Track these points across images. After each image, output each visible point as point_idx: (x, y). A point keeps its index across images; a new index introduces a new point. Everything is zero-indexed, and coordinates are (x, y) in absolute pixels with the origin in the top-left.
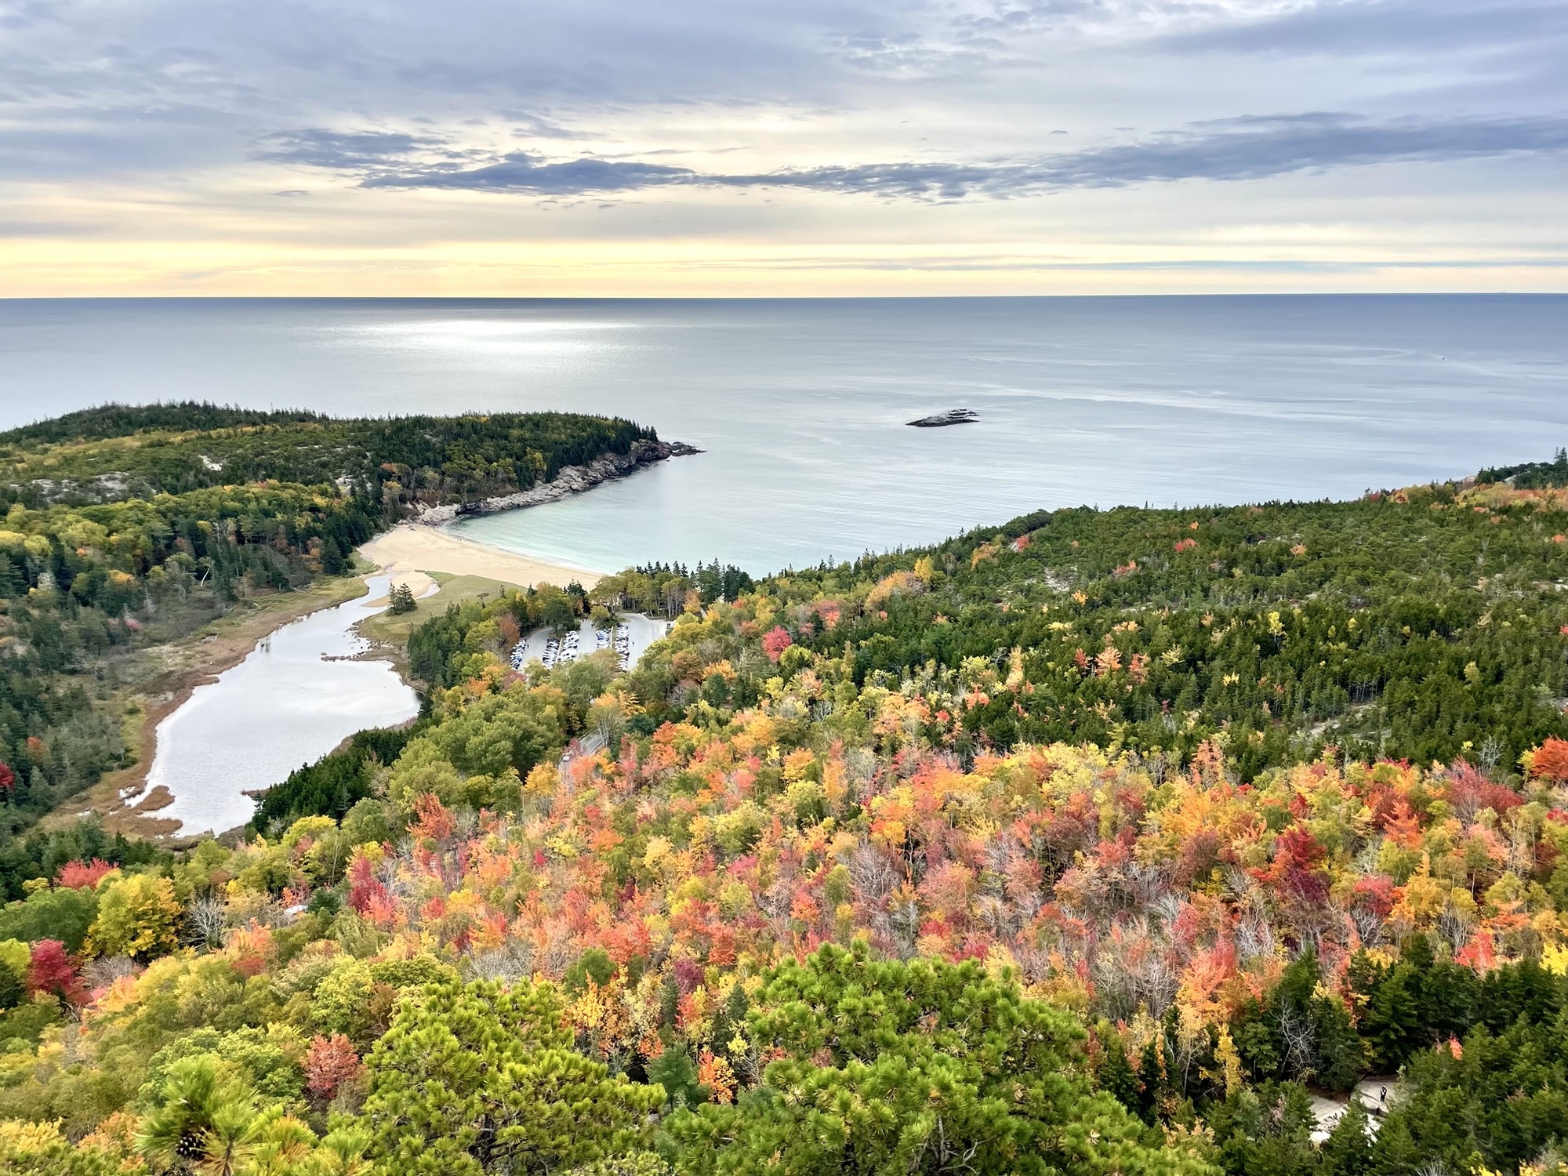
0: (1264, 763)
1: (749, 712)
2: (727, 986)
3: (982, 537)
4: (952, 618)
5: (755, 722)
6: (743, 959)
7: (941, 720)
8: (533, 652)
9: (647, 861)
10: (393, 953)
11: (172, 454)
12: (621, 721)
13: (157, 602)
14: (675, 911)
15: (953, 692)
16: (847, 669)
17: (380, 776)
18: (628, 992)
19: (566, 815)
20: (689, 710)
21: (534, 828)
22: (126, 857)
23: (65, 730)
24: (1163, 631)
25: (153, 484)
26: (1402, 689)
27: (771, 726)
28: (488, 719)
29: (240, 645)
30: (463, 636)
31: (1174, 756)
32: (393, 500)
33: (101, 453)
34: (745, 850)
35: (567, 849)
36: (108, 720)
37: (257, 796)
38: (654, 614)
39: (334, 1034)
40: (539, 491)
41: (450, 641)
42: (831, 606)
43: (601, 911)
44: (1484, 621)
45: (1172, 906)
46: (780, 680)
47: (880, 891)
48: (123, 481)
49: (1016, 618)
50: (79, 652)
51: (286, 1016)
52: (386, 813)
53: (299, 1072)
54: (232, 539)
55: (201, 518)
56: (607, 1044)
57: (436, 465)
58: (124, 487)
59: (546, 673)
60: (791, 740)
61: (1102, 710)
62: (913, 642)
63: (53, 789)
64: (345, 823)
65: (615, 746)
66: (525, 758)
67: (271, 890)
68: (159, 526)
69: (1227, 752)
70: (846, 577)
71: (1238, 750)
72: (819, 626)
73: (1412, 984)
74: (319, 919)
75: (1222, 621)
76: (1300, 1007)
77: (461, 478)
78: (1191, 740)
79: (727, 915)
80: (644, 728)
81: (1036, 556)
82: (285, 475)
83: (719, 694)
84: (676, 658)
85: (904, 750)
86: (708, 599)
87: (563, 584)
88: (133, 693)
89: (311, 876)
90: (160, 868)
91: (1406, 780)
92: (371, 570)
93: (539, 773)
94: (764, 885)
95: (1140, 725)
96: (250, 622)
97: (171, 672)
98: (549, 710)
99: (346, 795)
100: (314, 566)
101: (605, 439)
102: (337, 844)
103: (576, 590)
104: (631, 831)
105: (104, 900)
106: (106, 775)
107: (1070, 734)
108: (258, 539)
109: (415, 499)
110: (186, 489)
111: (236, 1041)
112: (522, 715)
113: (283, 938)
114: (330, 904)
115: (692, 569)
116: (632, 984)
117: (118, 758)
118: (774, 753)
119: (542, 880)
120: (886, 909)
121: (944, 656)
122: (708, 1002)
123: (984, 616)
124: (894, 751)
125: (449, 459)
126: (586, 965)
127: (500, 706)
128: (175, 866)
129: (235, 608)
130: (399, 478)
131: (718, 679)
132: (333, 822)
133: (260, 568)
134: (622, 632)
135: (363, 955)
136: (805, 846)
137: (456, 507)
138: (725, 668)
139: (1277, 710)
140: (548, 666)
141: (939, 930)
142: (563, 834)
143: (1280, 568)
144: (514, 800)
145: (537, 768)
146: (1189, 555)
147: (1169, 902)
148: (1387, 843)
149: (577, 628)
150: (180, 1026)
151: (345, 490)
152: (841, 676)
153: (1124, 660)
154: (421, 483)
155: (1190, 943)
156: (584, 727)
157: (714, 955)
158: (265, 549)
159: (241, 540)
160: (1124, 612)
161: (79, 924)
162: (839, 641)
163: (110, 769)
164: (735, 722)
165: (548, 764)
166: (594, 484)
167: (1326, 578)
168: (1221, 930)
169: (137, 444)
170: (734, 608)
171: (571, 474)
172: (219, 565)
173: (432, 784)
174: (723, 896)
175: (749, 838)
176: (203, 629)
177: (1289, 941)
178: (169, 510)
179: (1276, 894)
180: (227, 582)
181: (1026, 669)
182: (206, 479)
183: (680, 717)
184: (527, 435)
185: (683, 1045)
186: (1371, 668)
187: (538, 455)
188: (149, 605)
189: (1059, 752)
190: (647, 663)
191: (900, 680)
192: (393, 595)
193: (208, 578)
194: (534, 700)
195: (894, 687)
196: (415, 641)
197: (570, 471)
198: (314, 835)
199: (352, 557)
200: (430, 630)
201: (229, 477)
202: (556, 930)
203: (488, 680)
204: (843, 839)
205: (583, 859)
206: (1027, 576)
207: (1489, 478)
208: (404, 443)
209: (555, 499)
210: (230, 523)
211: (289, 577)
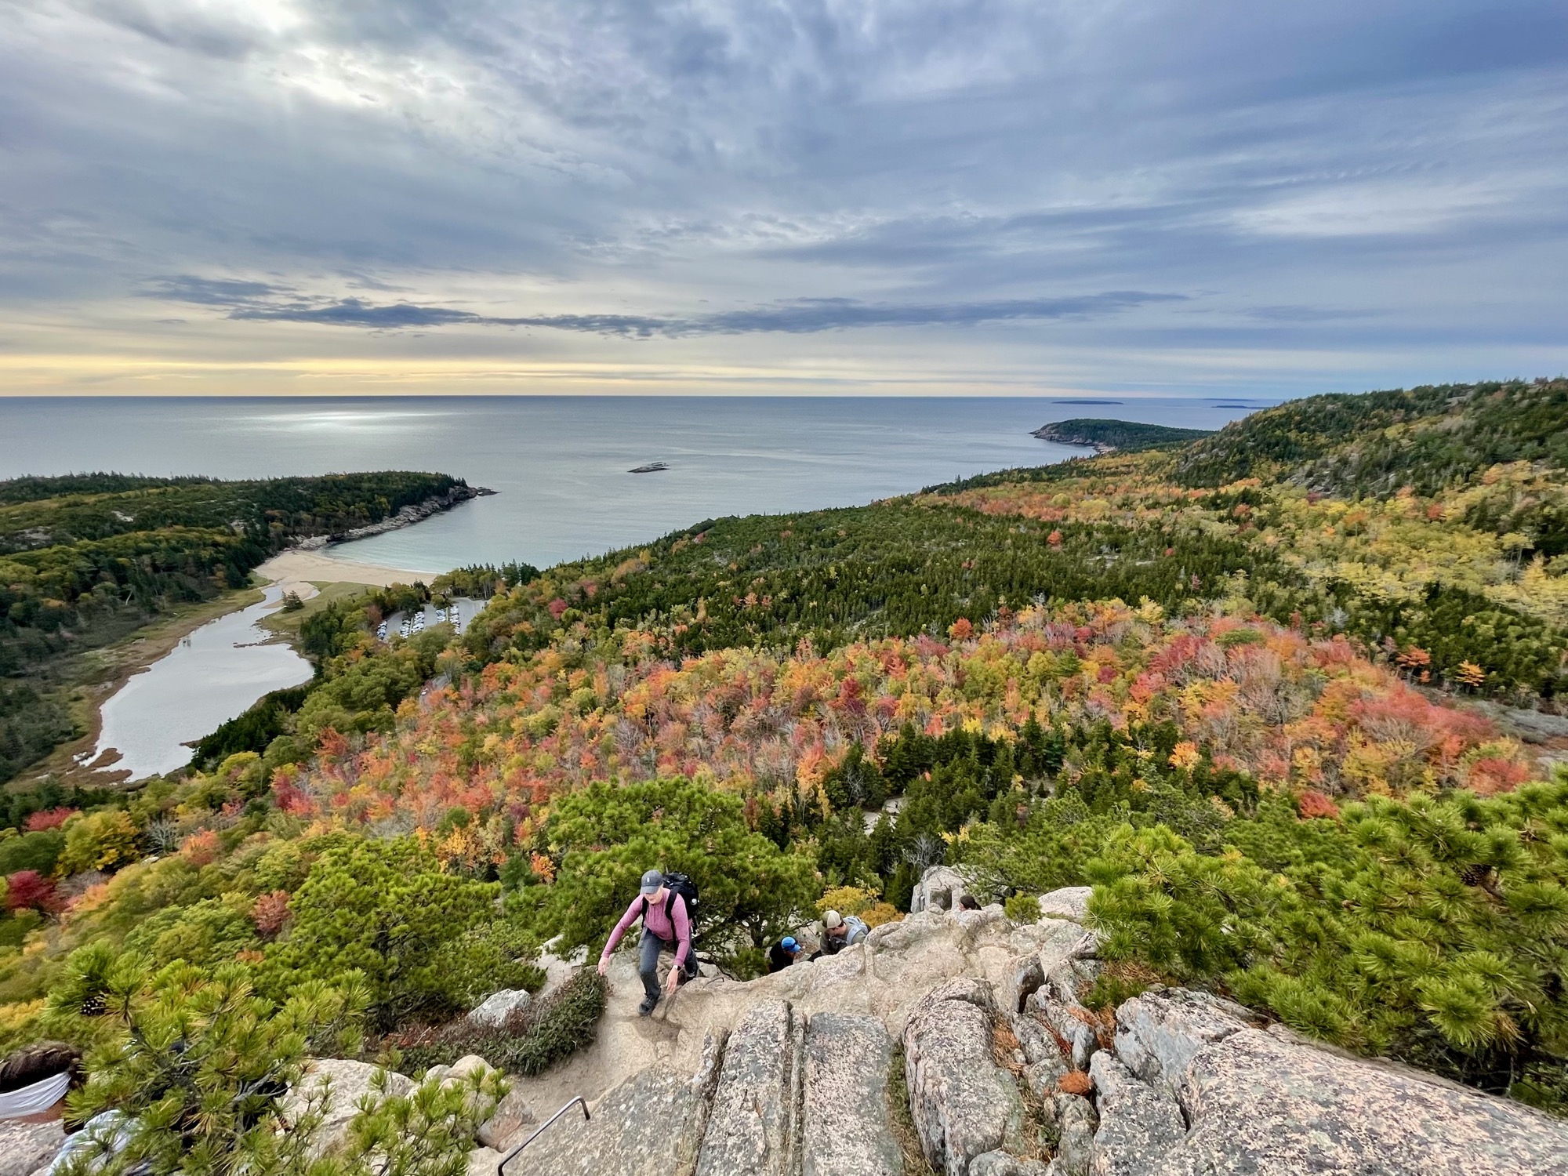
0: (831, 646)
1: (543, 652)
2: (544, 814)
3: (678, 536)
4: (664, 583)
5: (548, 657)
6: (553, 797)
7: (662, 643)
8: (394, 628)
9: (485, 749)
10: (314, 832)
11: (88, 511)
12: (459, 666)
13: (89, 618)
14: (507, 776)
15: (667, 626)
16: (603, 620)
17: (289, 720)
18: (480, 829)
19: (427, 729)
20: (504, 655)
21: (406, 740)
22: (84, 802)
23: (17, 719)
24: (778, 581)
25: (74, 534)
26: (894, 601)
27: (559, 658)
28: (365, 674)
29: (166, 643)
30: (341, 622)
31: (787, 648)
32: (278, 535)
33: (23, 514)
34: (549, 734)
35: (430, 749)
36: (57, 707)
37: (193, 745)
38: (475, 597)
39: (275, 893)
40: (386, 524)
41: (332, 626)
42: (590, 583)
43: (457, 784)
44: (928, 563)
45: (791, 727)
46: (561, 630)
47: (633, 745)
48: (46, 533)
49: (700, 581)
50: (22, 661)
51: (236, 887)
52: (297, 744)
53: (250, 921)
54: (149, 569)
55: (120, 556)
56: (470, 863)
57: (308, 510)
58: (47, 537)
59: (404, 641)
60: (571, 665)
61: (749, 628)
62: (642, 600)
63: (11, 763)
64: (266, 754)
65: (456, 681)
66: (394, 696)
67: (213, 807)
68: (83, 564)
69: (813, 643)
70: (598, 565)
71: (819, 641)
72: (583, 594)
73: (907, 748)
74: (254, 819)
75: (807, 573)
76: (856, 768)
77: (328, 517)
78: (795, 638)
79: (540, 773)
80: (475, 669)
81: (708, 545)
82: (188, 522)
83: (523, 642)
84: (492, 623)
85: (642, 662)
86: (511, 584)
87: (410, 583)
88: (77, 685)
89: (243, 793)
90: (116, 805)
91: (897, 646)
92: (266, 583)
93: (405, 705)
94: (562, 752)
95: (770, 633)
96: (172, 627)
97: (106, 669)
98: (408, 664)
99: (264, 735)
100: (220, 584)
101: (431, 487)
102: (261, 768)
103: (419, 585)
104: (473, 732)
105: (70, 835)
106: (59, 746)
107: (734, 640)
108: (170, 568)
109: (294, 534)
110: (103, 535)
111: (198, 911)
112: (389, 669)
113: (227, 836)
114: (262, 809)
115: (498, 567)
116: (483, 824)
117: (68, 733)
118: (562, 674)
119: (416, 771)
120: (637, 754)
121: (660, 606)
122: (534, 826)
123: (682, 581)
124: (635, 664)
125: (318, 505)
126: (451, 818)
127: (373, 665)
128: (129, 802)
129: (159, 618)
130: (282, 521)
131: (522, 634)
132: (256, 755)
133: (175, 588)
134: (454, 610)
135: (291, 837)
136: (586, 726)
137: (327, 537)
138: (525, 626)
139: (837, 619)
140: (405, 636)
141: (669, 761)
142: (427, 740)
143: (833, 543)
144: (390, 724)
145: (404, 702)
146: (787, 539)
147: (790, 725)
148: (891, 679)
149: (423, 610)
150: (148, 910)
151: (239, 530)
152: (600, 624)
153: (759, 600)
154: (298, 522)
155: (801, 745)
156: (434, 673)
157: (534, 798)
158: (178, 574)
159: (156, 568)
160: (756, 573)
161: (49, 856)
162: (597, 604)
163: (62, 742)
164: (535, 658)
165: (412, 699)
166: (425, 516)
167: (855, 547)
168: (816, 736)
169: (56, 505)
170: (529, 589)
171: (408, 510)
172: (140, 588)
173: (329, 721)
174: (537, 762)
175: (551, 726)
176: (132, 635)
177: (849, 736)
178: (90, 552)
179: (841, 713)
180: (148, 601)
181: (707, 609)
182: (120, 528)
183: (499, 659)
184: (374, 485)
185: (518, 854)
186: (878, 591)
187: (383, 500)
188: (82, 622)
189: (728, 653)
190: (474, 628)
191: (636, 622)
192: (285, 599)
193: (132, 598)
194: (396, 659)
195: (633, 627)
196: (305, 629)
197: (407, 509)
198: (242, 765)
199: (250, 576)
200: (313, 620)
201: (140, 528)
202: (428, 800)
203: (362, 650)
204: (610, 718)
205: (442, 754)
206: (704, 557)
207: (927, 491)
208: (282, 496)
209: (398, 528)
210: (146, 559)
211: (201, 593)
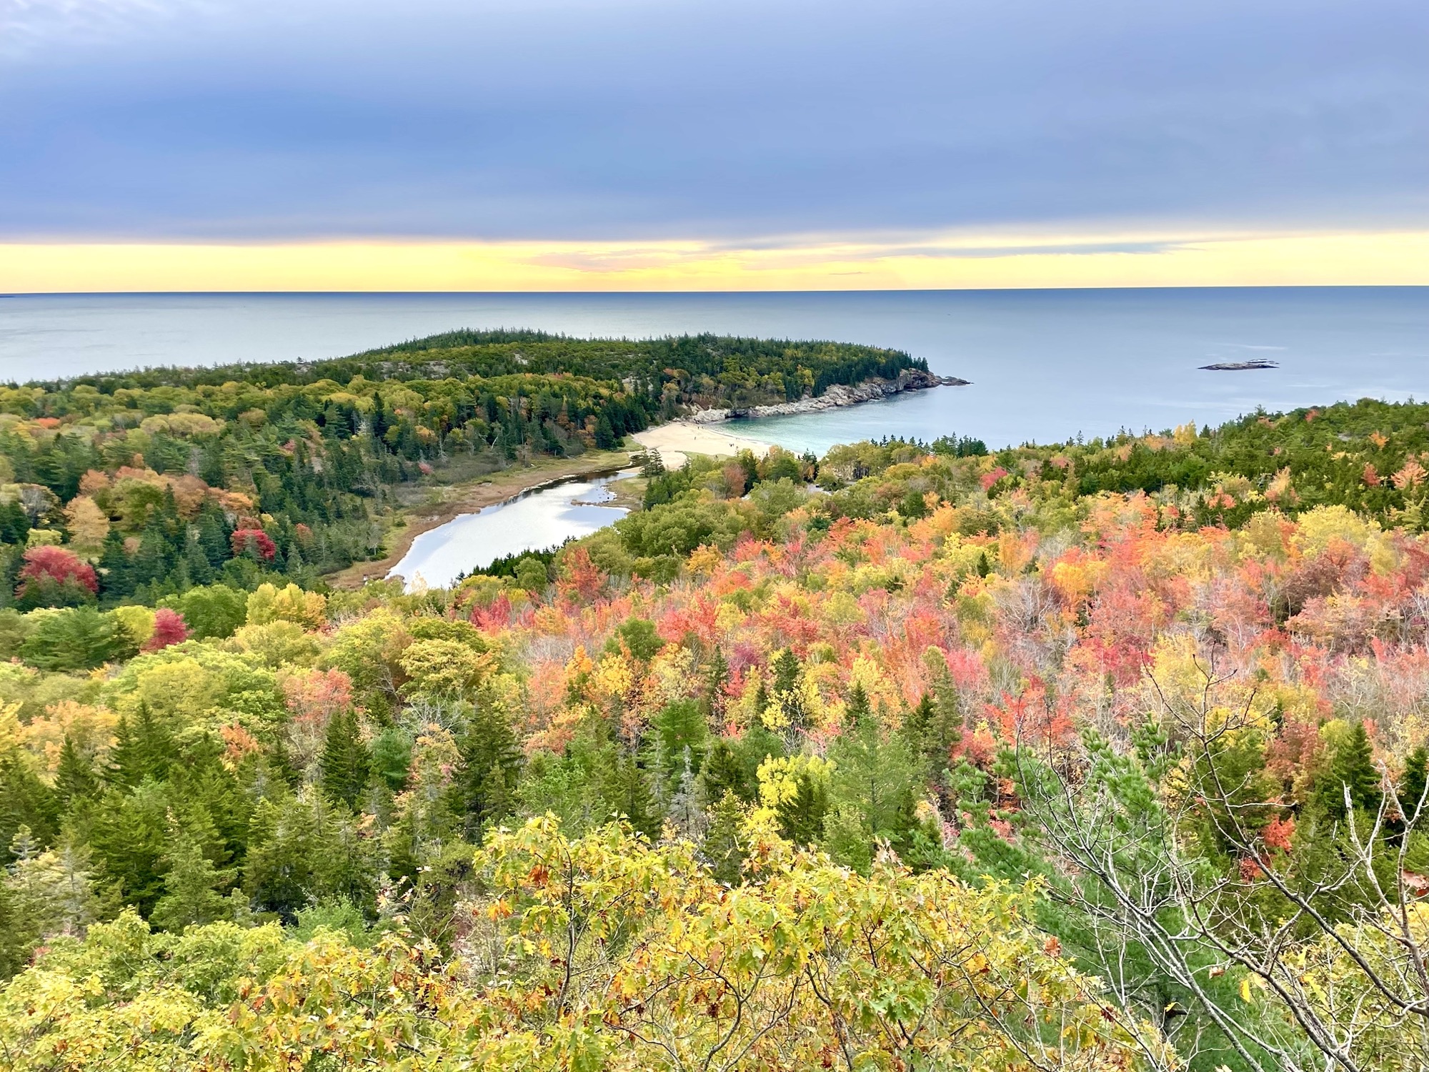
13: (451, 454)
16: (1067, 491)
25: (470, 370)
29: (508, 490)
30: (690, 481)
32: (669, 399)
40: (805, 404)
41: (678, 485)
48: (447, 367)
54: (524, 413)
55: (501, 395)
57: (712, 374)
58: (448, 371)
66: (693, 542)
68: (463, 397)
77: (734, 387)
80: (822, 527)
82: (580, 371)
84: (881, 489)
87: (798, 453)
88: (407, 514)
93: (701, 553)
96: (522, 476)
97: (443, 503)
100: (588, 440)
101: (878, 363)
103: (808, 457)
106: (359, 563)
108: (544, 414)
109: (690, 402)
110: (495, 374)
115: (928, 441)
117: (371, 552)
125: (726, 370)
129: (515, 465)
130: (679, 383)
133: (541, 437)
137: (726, 411)
145: (702, 549)
151: (629, 387)
154: (697, 389)
158: (547, 423)
159: (531, 416)
165: (715, 549)
166: (860, 401)
171: (837, 392)
172: (506, 431)
176: (483, 477)
178: (477, 387)
180: (512, 447)
182: (513, 369)
184: (800, 355)
187: (808, 372)
188: (444, 458)
196: (650, 492)
197: (837, 389)
199: (625, 439)
200: (665, 480)
201: (532, 368)
208: (688, 354)
209: (819, 411)
210: (524, 401)
211: (566, 447)
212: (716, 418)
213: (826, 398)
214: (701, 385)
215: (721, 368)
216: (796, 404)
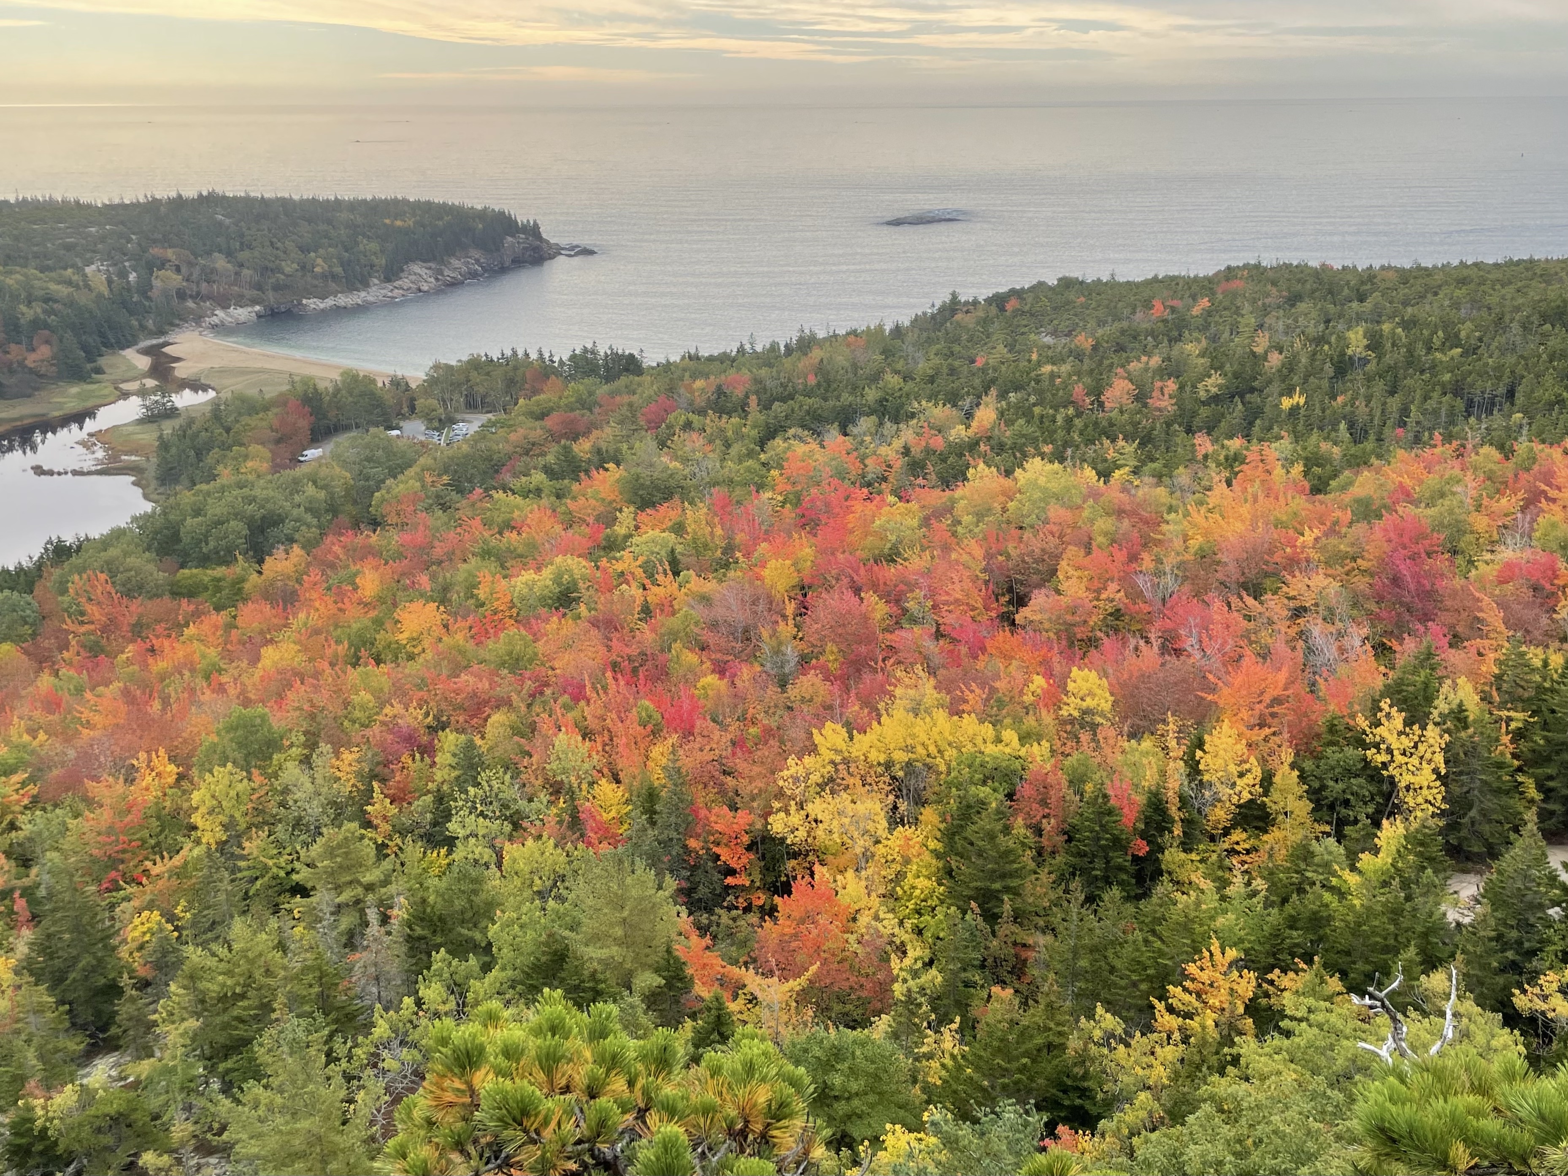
16: (749, 430)
30: (227, 432)
32: (167, 296)
40: (375, 292)
41: (210, 441)
49: (995, 369)
57: (229, 254)
62: (848, 402)
71: (1305, 458)
77: (265, 270)
86: (574, 380)
87: (383, 376)
93: (280, 559)
98: (316, 493)
100: (43, 369)
101: (468, 231)
103: (398, 383)
109: (197, 297)
121: (890, 412)
125: (250, 247)
130: (178, 270)
134: (458, 430)
137: (257, 308)
145: (281, 552)
151: (98, 279)
152: (739, 437)
153: (1140, 397)
154: (209, 275)
165: (298, 550)
166: (452, 285)
170: (608, 389)
171: (419, 272)
181: (1001, 412)
184: (359, 220)
187: (374, 246)
189: (1036, 472)
196: (164, 446)
197: (417, 268)
200: (185, 431)
206: (1014, 334)
208: (187, 225)
212: (242, 319)
213: (405, 282)
214: (213, 271)
215: (242, 244)
216: (363, 294)
